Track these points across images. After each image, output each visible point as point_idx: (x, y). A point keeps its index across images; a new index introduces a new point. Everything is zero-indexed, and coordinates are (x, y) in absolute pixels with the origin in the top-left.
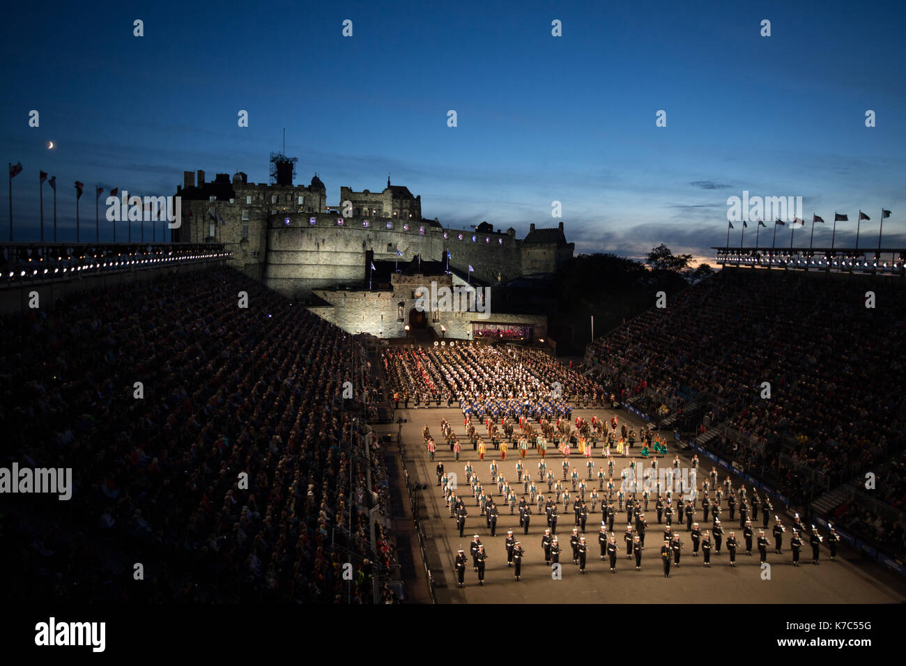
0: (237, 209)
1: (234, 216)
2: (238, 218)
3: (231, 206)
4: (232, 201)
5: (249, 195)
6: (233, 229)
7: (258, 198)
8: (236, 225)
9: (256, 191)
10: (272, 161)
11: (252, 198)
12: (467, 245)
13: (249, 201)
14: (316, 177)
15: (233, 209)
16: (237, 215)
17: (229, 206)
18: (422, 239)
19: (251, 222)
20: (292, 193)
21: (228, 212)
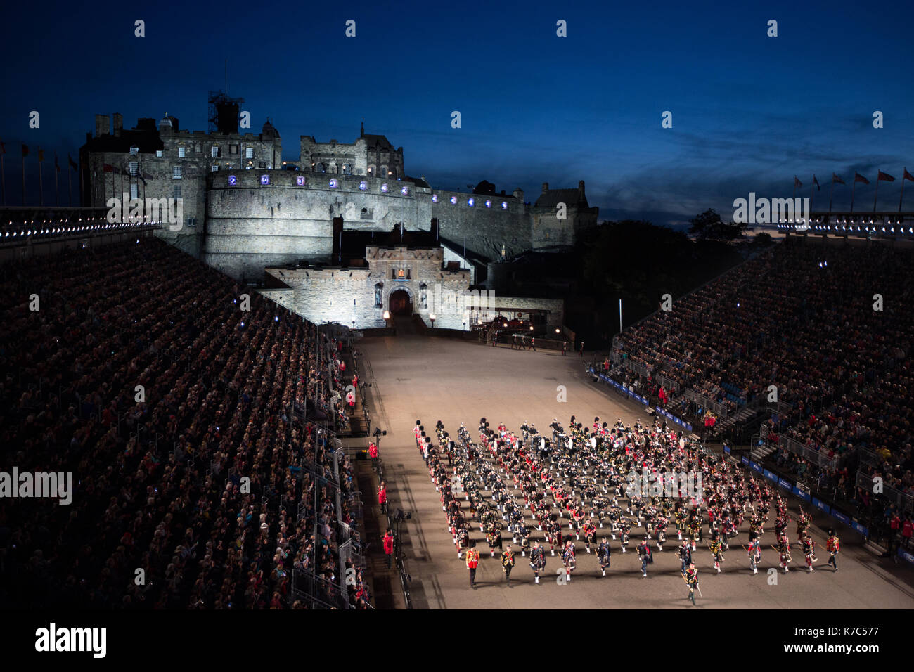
0: (167, 163)
1: (162, 174)
2: (168, 176)
3: (159, 160)
4: (159, 153)
5: (182, 146)
6: (161, 190)
7: (193, 150)
8: (166, 184)
9: (190, 141)
10: (211, 102)
11: (186, 150)
12: (462, 210)
13: (182, 153)
14: (268, 123)
15: (161, 164)
16: (166, 173)
17: (155, 161)
18: (406, 203)
19: (185, 181)
20: (237, 143)
21: (155, 168)
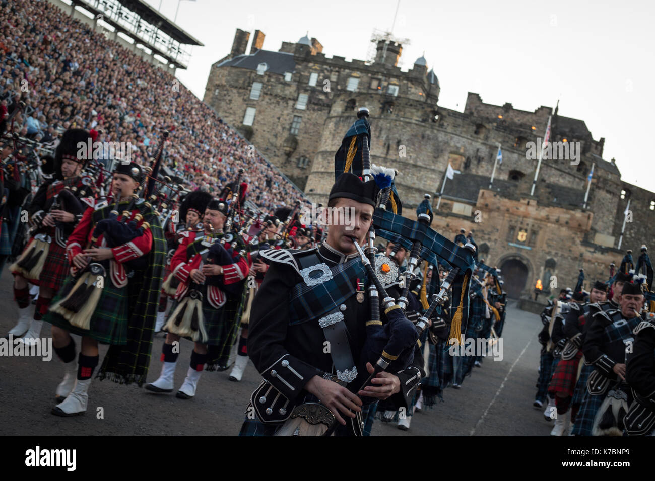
0: (293, 88)
1: (285, 99)
2: (291, 103)
3: (286, 84)
4: (288, 77)
5: (316, 72)
6: (279, 118)
8: (285, 112)
9: (325, 67)
10: (373, 41)
11: (319, 76)
13: (313, 80)
15: (287, 88)
16: (290, 99)
17: (281, 83)
18: (578, 184)
19: (308, 112)
20: (380, 77)
21: (279, 91)
